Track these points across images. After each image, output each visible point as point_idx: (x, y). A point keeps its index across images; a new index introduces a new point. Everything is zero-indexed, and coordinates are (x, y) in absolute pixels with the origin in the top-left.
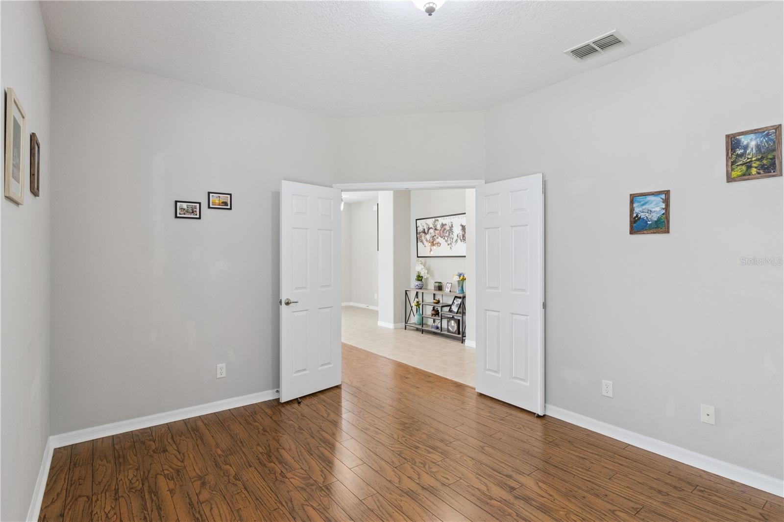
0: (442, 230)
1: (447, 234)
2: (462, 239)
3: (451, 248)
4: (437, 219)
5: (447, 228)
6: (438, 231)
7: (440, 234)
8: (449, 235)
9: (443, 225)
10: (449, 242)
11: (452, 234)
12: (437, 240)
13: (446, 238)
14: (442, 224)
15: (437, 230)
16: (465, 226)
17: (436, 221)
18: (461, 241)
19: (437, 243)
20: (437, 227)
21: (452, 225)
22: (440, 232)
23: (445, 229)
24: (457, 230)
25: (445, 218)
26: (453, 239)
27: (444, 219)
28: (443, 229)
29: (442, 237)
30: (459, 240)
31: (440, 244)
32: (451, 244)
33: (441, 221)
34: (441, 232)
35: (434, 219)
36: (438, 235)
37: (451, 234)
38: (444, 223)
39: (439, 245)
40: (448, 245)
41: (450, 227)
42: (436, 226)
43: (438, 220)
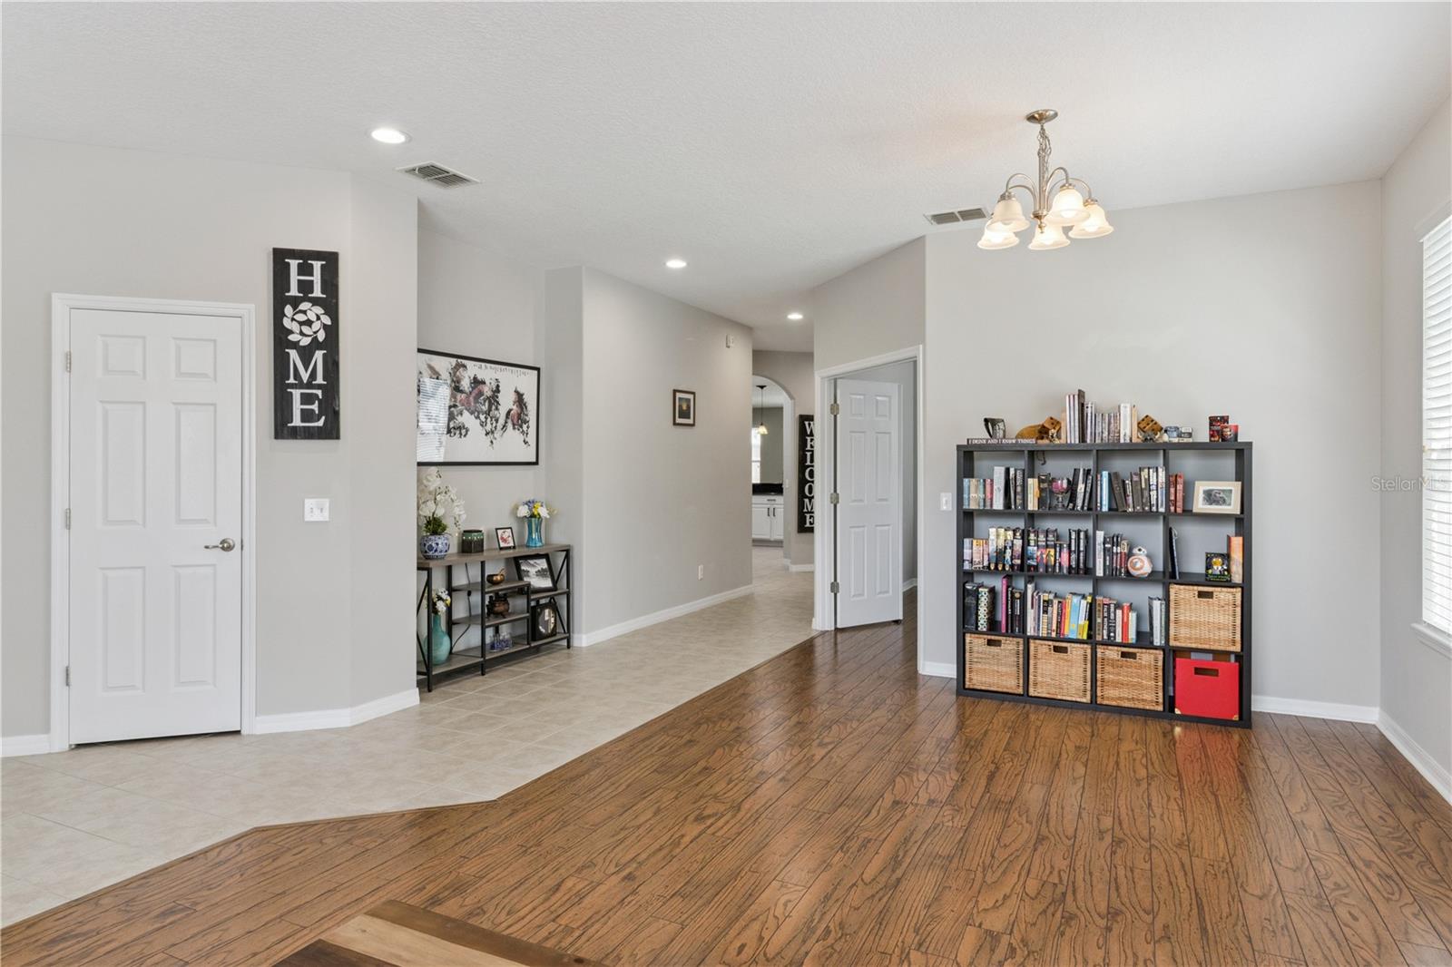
0: (473, 395)
1: (485, 408)
2: (515, 422)
3: (492, 442)
4: (464, 362)
5: (487, 391)
6: (463, 396)
7: (469, 403)
8: (490, 410)
9: (477, 382)
10: (489, 427)
11: (497, 409)
12: (460, 419)
13: (482, 417)
14: (475, 378)
15: (462, 392)
16: (522, 395)
17: (459, 366)
18: (514, 428)
19: (460, 428)
20: (462, 383)
21: (498, 386)
22: (468, 397)
23: (481, 393)
24: (507, 402)
25: (483, 364)
26: (497, 421)
27: (480, 367)
28: (476, 391)
29: (472, 413)
30: (510, 425)
31: (467, 431)
32: (493, 432)
33: (473, 370)
34: (471, 399)
35: (454, 361)
36: (463, 405)
37: (494, 407)
38: (479, 378)
39: (463, 432)
40: (487, 434)
41: (494, 392)
42: (459, 382)
43: (464, 366)
